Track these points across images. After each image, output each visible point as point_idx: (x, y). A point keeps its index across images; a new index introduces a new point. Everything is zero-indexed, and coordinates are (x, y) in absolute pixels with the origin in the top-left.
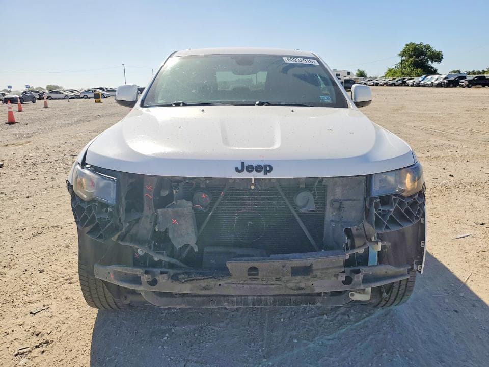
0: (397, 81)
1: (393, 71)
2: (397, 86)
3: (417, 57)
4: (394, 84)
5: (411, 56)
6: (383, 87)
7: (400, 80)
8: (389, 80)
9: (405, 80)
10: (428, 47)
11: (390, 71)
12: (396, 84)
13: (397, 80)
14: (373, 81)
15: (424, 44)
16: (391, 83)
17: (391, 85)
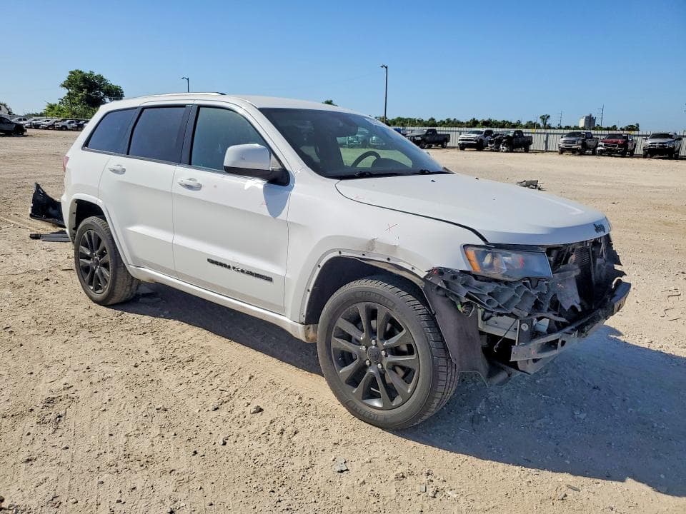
0: (69, 123)
1: (56, 108)
2: (70, 130)
3: (90, 90)
4: (64, 128)
5: (81, 89)
6: (47, 131)
7: (73, 122)
8: (56, 122)
9: (81, 123)
10: (102, 79)
11: (52, 107)
12: (69, 127)
13: (68, 121)
14: (29, 121)
15: (96, 74)
16: (60, 126)
17: (61, 129)
